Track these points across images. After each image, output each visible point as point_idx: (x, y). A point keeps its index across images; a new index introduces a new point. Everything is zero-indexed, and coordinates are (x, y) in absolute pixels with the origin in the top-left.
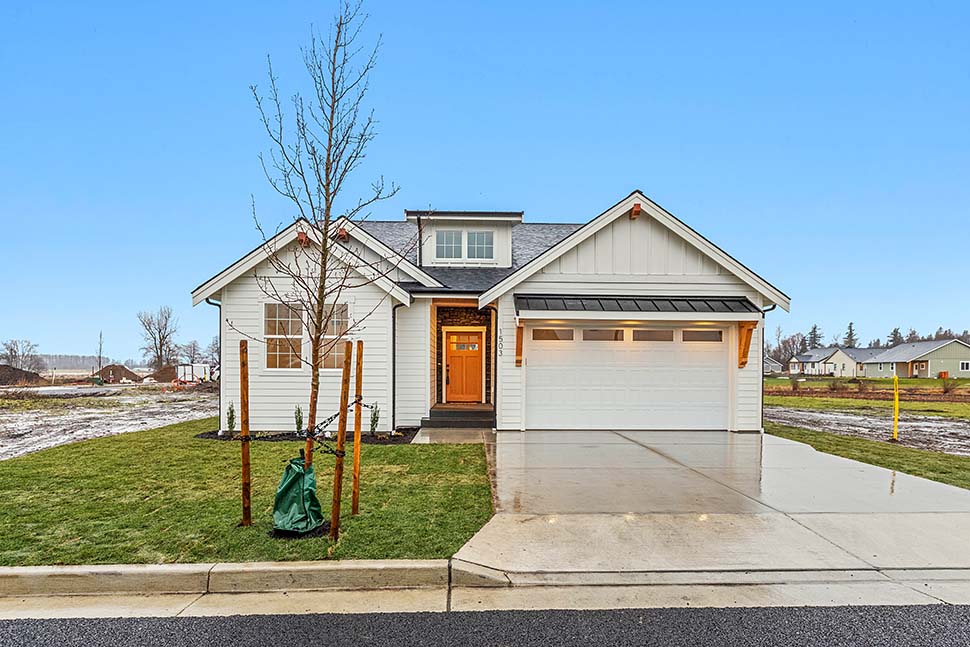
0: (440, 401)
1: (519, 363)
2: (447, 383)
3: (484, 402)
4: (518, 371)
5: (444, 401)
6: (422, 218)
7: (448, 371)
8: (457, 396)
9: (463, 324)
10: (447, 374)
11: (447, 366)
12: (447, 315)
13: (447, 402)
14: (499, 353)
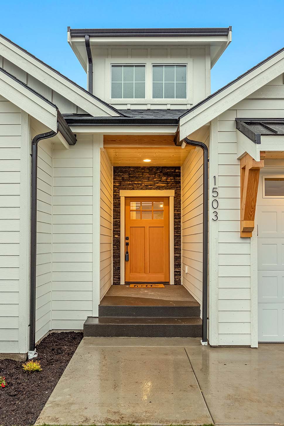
0: (117, 282)
1: (247, 233)
2: (127, 259)
3: (172, 282)
4: (244, 247)
5: (122, 282)
6: (92, 40)
7: (127, 244)
8: (138, 275)
9: (147, 188)
10: (126, 249)
11: (127, 238)
12: (126, 176)
13: (127, 283)
14: (211, 216)
